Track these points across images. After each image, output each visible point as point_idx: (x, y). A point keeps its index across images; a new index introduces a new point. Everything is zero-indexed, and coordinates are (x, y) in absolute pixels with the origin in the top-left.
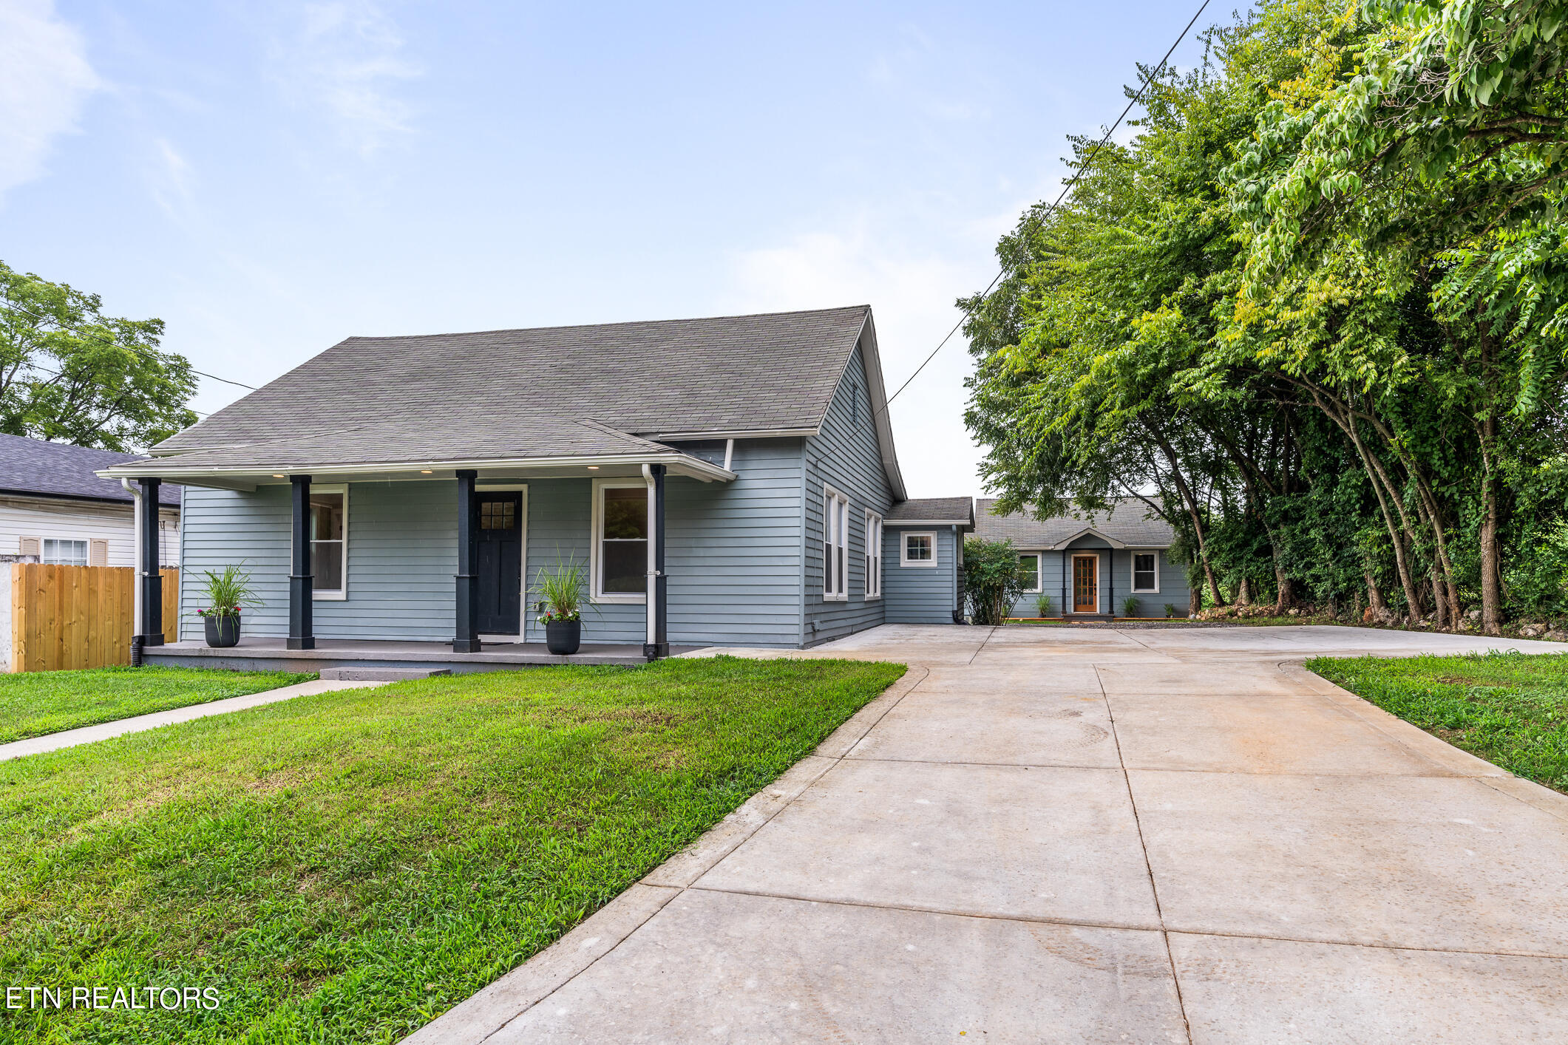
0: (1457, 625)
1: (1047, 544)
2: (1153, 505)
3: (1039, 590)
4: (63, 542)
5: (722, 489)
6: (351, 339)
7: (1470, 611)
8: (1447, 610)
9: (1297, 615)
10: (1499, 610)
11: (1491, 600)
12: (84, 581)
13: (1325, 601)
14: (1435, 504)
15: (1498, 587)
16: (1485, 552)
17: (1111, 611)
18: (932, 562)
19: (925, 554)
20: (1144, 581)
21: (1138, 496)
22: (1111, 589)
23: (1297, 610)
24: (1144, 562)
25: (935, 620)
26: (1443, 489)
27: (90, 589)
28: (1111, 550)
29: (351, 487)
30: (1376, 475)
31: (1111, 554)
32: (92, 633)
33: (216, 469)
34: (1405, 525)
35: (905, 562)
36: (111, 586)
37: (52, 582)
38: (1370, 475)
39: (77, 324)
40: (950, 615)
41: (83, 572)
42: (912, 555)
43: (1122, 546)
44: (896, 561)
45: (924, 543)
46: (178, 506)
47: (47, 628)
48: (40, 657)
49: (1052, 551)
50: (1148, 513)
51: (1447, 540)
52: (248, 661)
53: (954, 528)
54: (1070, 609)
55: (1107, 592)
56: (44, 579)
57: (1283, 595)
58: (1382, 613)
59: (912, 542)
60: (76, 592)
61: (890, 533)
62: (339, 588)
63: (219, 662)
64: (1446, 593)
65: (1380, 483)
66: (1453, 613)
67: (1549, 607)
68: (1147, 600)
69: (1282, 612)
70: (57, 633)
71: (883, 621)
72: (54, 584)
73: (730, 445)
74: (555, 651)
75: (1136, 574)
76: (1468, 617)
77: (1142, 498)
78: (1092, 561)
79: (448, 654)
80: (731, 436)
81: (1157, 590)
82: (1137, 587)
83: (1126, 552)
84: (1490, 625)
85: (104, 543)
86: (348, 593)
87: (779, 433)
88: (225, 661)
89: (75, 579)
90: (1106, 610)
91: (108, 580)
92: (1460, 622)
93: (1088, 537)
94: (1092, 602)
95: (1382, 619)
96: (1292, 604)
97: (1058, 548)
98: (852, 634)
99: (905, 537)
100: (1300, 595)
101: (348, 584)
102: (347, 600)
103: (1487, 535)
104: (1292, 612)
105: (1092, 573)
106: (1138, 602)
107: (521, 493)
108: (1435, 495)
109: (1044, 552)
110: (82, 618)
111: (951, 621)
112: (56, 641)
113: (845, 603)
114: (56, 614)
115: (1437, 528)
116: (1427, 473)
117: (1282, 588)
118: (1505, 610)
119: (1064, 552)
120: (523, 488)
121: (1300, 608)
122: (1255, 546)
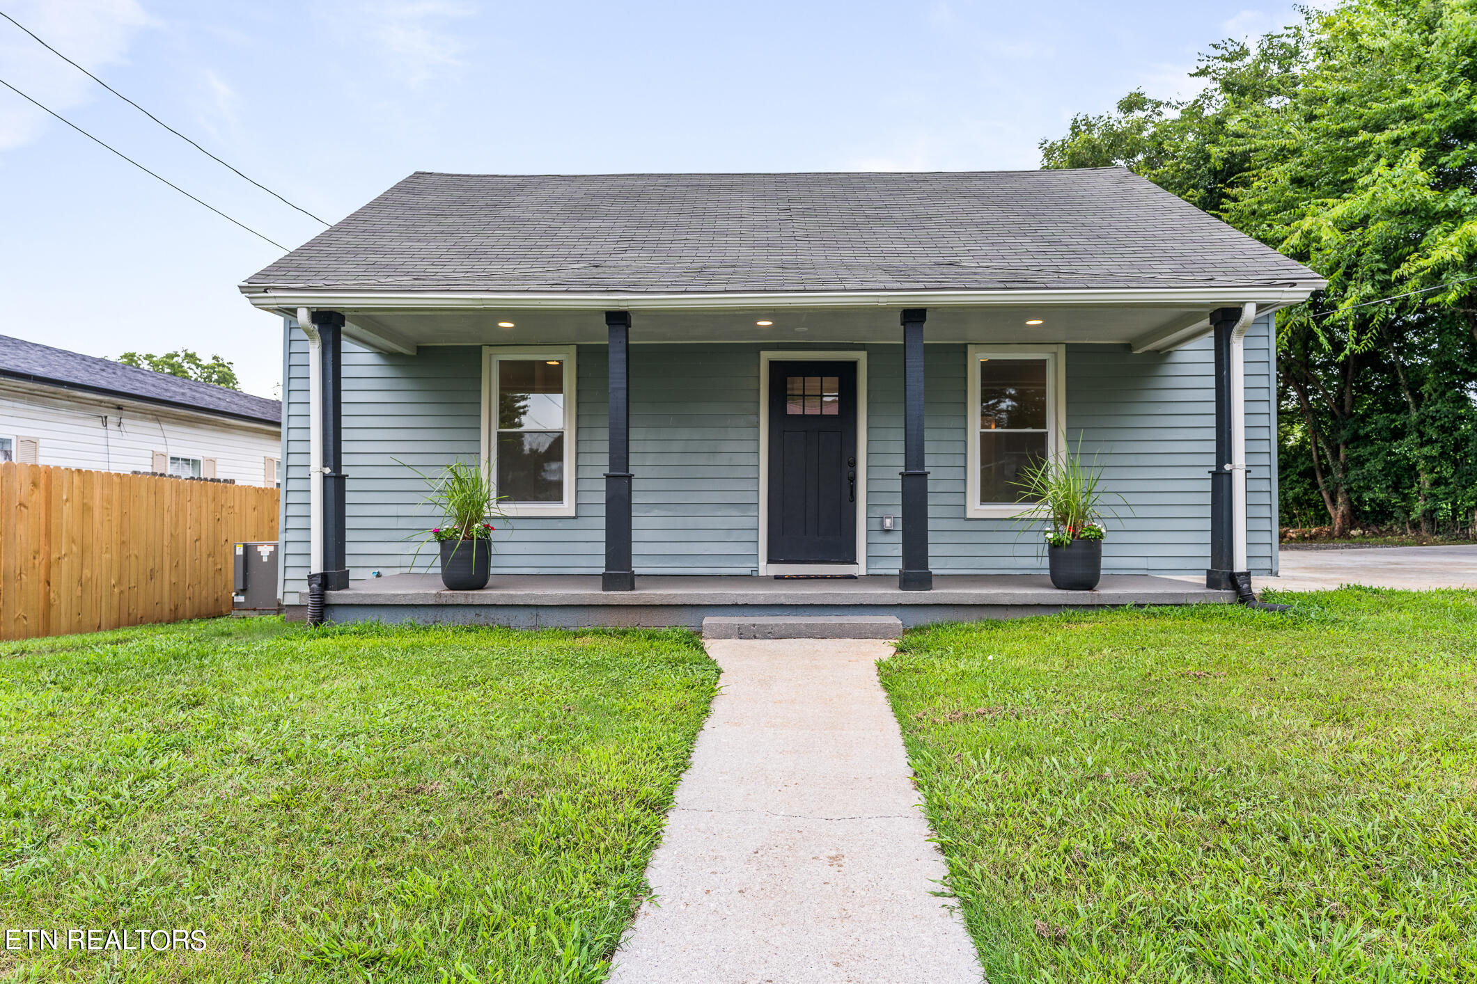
6: (418, 175)
12: (76, 492)
27: (84, 505)
29: (581, 350)
32: (87, 573)
36: (109, 501)
37: (36, 492)
41: (76, 478)
47: (30, 565)
48: (20, 611)
52: (527, 612)
56: (27, 486)
60: (67, 508)
63: (471, 614)
70: (42, 572)
72: (39, 497)
85: (33, 442)
86: (577, 506)
88: (483, 612)
89: (65, 490)
91: (106, 492)
101: (576, 493)
102: (576, 517)
110: (74, 548)
112: (41, 585)
114: (42, 543)
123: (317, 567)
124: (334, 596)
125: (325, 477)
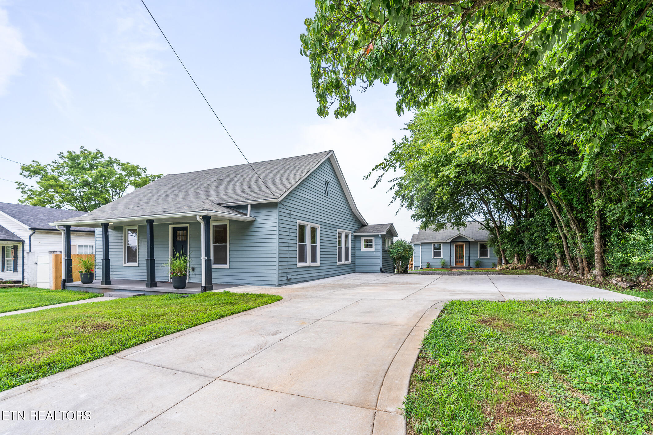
0: (587, 276)
1: (444, 240)
2: (482, 224)
3: (442, 257)
4: (84, 246)
5: (249, 225)
7: (593, 270)
8: (583, 269)
9: (534, 269)
10: (603, 270)
11: (599, 266)
13: (543, 263)
14: (576, 222)
15: (603, 261)
16: (596, 243)
17: (469, 265)
18: (373, 249)
19: (371, 246)
20: (483, 254)
21: (476, 221)
22: (469, 257)
23: (533, 267)
24: (483, 246)
25: (374, 271)
26: (579, 215)
28: (469, 242)
29: (139, 226)
30: (553, 209)
31: (469, 243)
33: (79, 222)
34: (565, 231)
35: (363, 249)
38: (551, 210)
39: (140, 177)
40: (379, 269)
42: (366, 246)
43: (473, 240)
44: (359, 249)
45: (371, 241)
46: (94, 232)
49: (446, 243)
50: (480, 227)
51: (582, 237)
53: (380, 236)
54: (453, 264)
55: (468, 258)
57: (528, 260)
58: (562, 270)
59: (366, 241)
61: (356, 238)
62: (136, 262)
63: (84, 289)
64: (582, 262)
65: (555, 214)
66: (585, 271)
67: (624, 270)
68: (484, 261)
69: (527, 268)
71: (354, 271)
73: (249, 207)
74: (176, 288)
75: (480, 251)
76: (592, 273)
77: (478, 222)
78: (462, 246)
79: (143, 287)
80: (249, 203)
81: (488, 257)
82: (480, 256)
83: (475, 243)
84: (599, 277)
86: (139, 264)
87: (265, 201)
88: (86, 289)
90: (467, 265)
92: (588, 275)
93: (460, 237)
94: (462, 262)
95: (562, 272)
96: (532, 264)
97: (448, 241)
98: (325, 278)
99: (363, 240)
100: (534, 260)
101: (139, 261)
102: (139, 266)
103: (597, 236)
104: (531, 267)
105: (462, 251)
106: (481, 262)
107: (187, 227)
108: (575, 217)
109: (443, 243)
111: (380, 272)
113: (319, 266)
115: (577, 232)
116: (571, 208)
117: (528, 258)
118: (605, 270)
119: (451, 242)
120: (188, 225)
121: (535, 266)
122: (517, 240)
123: (63, 278)
124: (67, 284)
125: (65, 259)
